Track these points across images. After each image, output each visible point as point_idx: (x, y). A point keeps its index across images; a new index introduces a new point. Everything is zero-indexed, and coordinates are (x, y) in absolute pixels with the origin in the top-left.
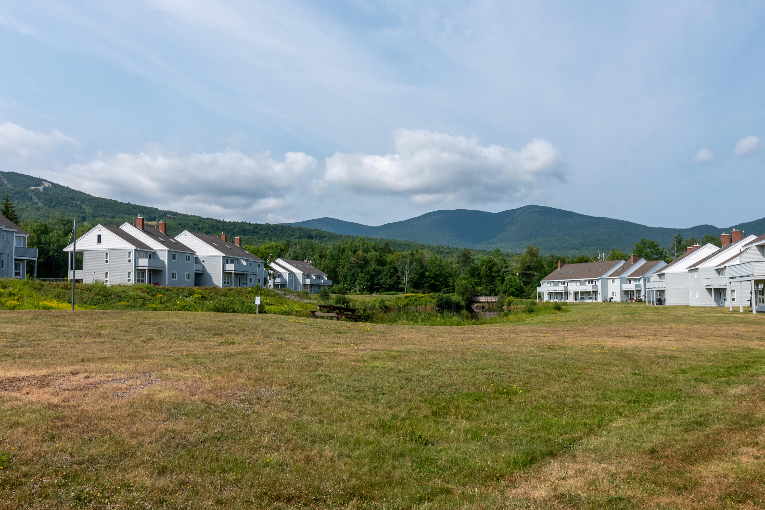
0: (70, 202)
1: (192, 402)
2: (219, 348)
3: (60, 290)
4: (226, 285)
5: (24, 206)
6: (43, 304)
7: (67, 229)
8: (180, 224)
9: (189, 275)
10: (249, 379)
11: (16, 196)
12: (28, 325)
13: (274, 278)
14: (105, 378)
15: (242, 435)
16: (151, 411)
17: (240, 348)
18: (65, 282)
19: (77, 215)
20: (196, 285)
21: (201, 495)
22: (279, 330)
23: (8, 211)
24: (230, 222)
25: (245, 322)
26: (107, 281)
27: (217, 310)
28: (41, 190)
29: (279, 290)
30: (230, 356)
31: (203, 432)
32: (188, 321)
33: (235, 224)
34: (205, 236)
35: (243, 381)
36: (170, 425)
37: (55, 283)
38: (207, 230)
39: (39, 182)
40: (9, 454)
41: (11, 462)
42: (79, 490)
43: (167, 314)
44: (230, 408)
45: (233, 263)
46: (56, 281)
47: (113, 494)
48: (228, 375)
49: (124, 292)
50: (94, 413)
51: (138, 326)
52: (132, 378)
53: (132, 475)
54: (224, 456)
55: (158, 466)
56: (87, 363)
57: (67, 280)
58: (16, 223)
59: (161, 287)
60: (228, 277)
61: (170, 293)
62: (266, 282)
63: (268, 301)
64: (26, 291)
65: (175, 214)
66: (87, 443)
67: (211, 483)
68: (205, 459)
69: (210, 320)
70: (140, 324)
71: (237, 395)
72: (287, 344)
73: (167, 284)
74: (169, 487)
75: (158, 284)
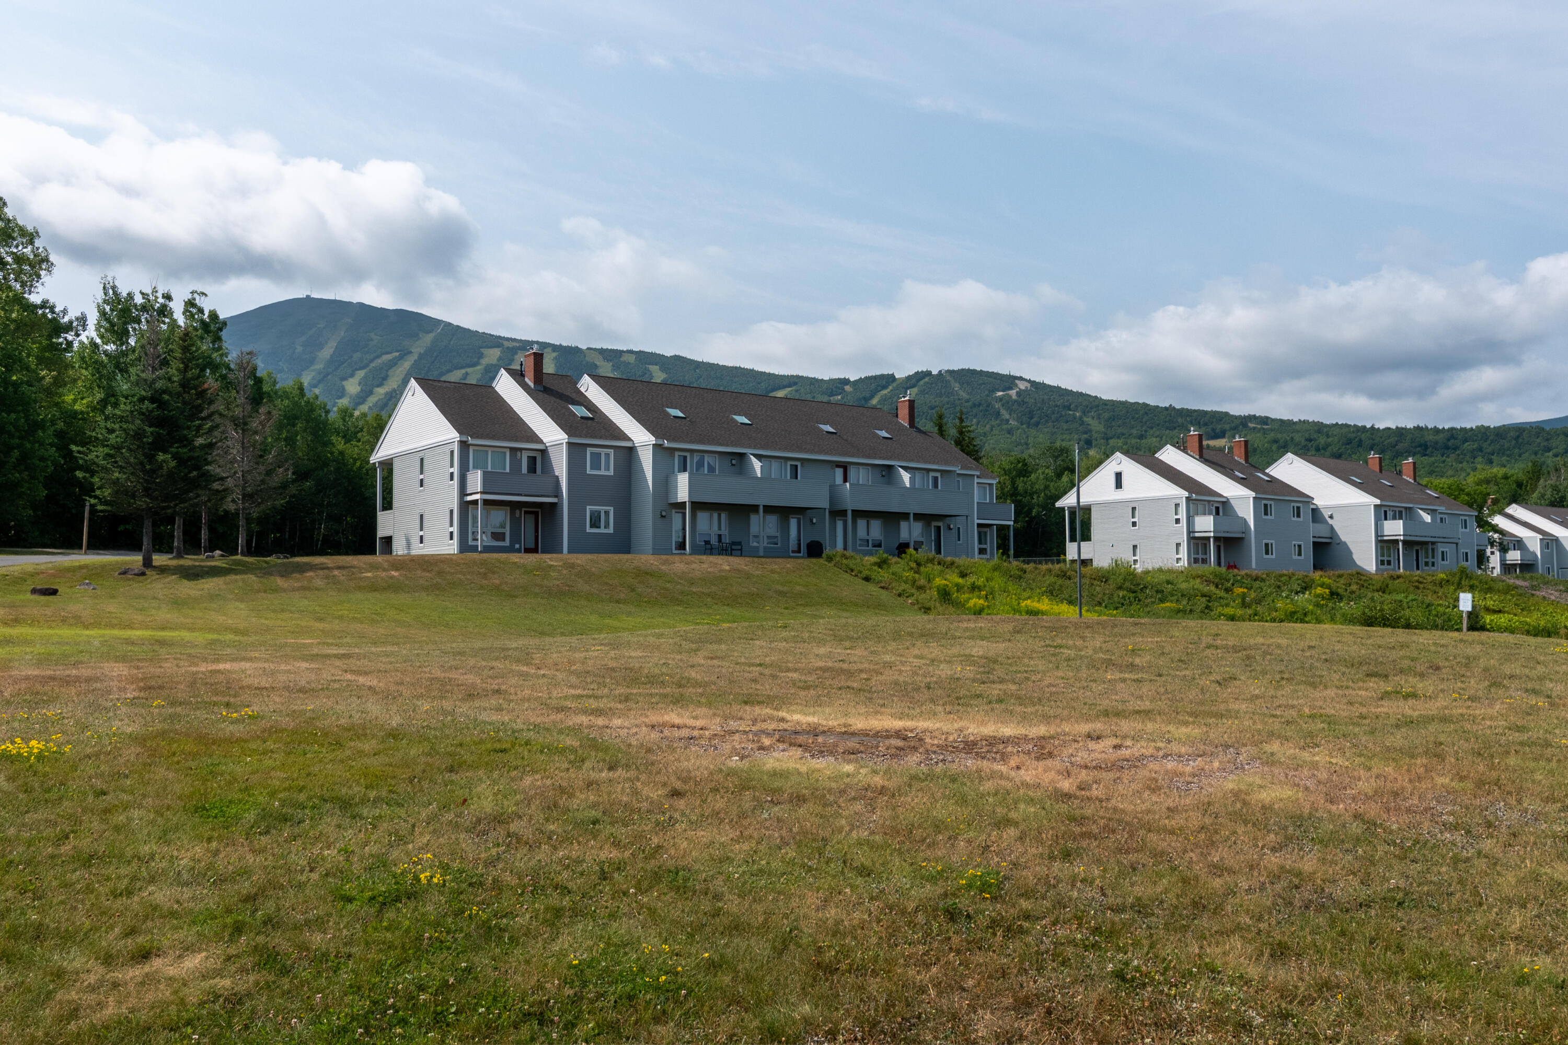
0: (1063, 413)
1: (1332, 818)
2: (1382, 706)
3: (1053, 579)
4: (1386, 567)
5: (988, 427)
6: (1026, 606)
7: (1060, 465)
8: (1275, 441)
9: (1300, 546)
10: (1462, 779)
11: (975, 410)
12: (1007, 644)
13: (1504, 550)
14: (1151, 751)
15: (1454, 901)
16: (1246, 826)
17: (1432, 708)
18: (1062, 565)
19: (1076, 436)
20: (1316, 567)
21: (1368, 1019)
22: (1527, 671)
23: (964, 439)
24: (1389, 429)
25: (1439, 649)
26: (1135, 561)
27: (1368, 622)
28: (1014, 397)
29: (1517, 578)
30: (1410, 722)
31: (1362, 883)
32: (1307, 643)
33: (1400, 432)
34: (1332, 462)
35: (1447, 780)
36: (1287, 859)
37: (1044, 567)
38: (1334, 450)
39: (1009, 381)
40: (998, 873)
41: (1002, 889)
42: (1120, 961)
43: (1260, 630)
44: (1421, 838)
45: (1401, 518)
46: (1046, 563)
47: (1184, 981)
48: (1410, 765)
49: (1168, 582)
50: (1136, 818)
51: (1203, 650)
52: (1201, 756)
53: (1219, 950)
54: (1414, 943)
55: (1271, 940)
56: (1115, 720)
57: (1065, 561)
58: (977, 459)
59: (1243, 573)
60: (1389, 549)
61: (1262, 584)
62: (1482, 559)
63: (1490, 603)
64: (998, 582)
65: (1265, 420)
66: (1129, 874)
67: (1390, 997)
68: (1371, 943)
69: (1355, 643)
70: (1208, 647)
71: (1435, 812)
72: (1552, 704)
73: (1254, 565)
74: (1296, 987)
75: (1235, 567)
